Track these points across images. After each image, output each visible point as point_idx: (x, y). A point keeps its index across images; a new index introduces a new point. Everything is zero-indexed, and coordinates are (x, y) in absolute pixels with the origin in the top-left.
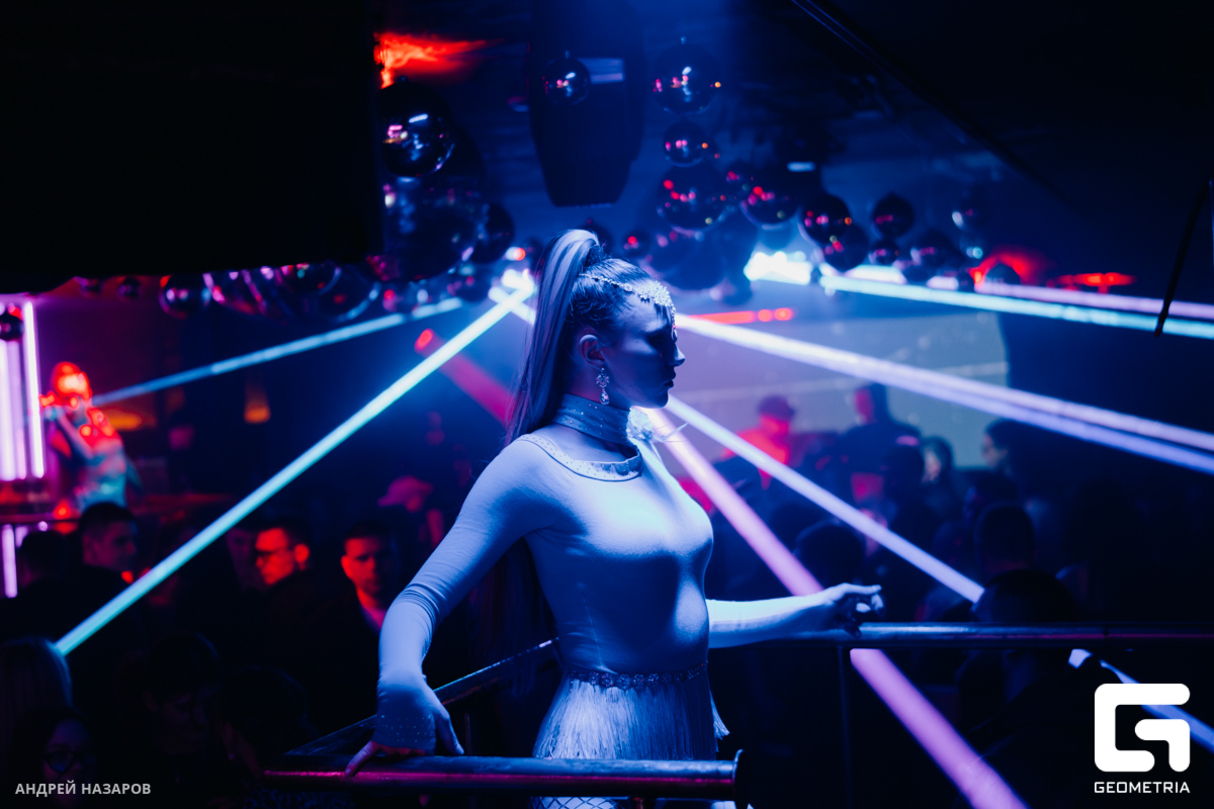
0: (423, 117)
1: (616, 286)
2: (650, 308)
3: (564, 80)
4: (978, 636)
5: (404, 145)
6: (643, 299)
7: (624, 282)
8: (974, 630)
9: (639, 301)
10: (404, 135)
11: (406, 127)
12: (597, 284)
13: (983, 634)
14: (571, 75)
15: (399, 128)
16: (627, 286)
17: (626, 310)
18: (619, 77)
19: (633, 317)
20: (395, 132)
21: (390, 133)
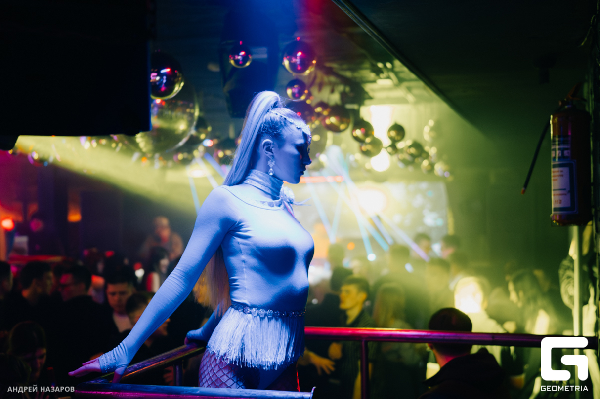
0: (168, 70)
1: (285, 119)
2: (300, 133)
3: (239, 55)
4: (431, 337)
5: (157, 83)
6: (297, 128)
7: (289, 117)
8: (429, 334)
9: (295, 129)
10: (158, 78)
11: (159, 74)
12: (276, 116)
13: (434, 336)
14: (243, 53)
15: (155, 74)
16: (290, 120)
17: (288, 131)
18: (265, 56)
19: (291, 135)
20: (153, 76)
21: (151, 77)
